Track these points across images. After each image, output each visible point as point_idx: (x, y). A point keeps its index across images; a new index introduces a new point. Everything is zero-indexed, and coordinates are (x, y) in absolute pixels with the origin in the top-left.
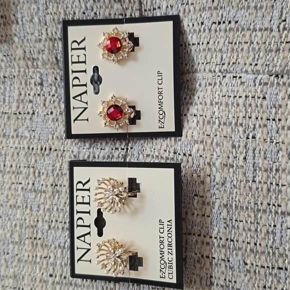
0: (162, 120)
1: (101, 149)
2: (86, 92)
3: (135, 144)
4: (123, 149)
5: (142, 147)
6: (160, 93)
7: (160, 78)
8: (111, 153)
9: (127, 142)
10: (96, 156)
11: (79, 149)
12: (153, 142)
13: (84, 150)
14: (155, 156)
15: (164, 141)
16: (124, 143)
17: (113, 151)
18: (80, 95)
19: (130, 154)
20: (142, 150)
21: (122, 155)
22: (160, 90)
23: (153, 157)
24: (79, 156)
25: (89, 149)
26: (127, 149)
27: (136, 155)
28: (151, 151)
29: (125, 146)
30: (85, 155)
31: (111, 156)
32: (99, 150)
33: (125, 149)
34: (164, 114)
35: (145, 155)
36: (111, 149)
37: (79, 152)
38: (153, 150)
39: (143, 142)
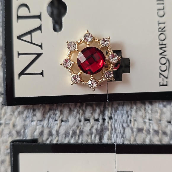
0: (165, 74)
1: (62, 121)
2: (39, 28)
3: (116, 111)
4: (97, 120)
5: (128, 117)
6: (162, 31)
7: (161, 7)
8: (78, 127)
9: (102, 109)
10: (54, 132)
11: (25, 120)
12: (145, 109)
13: (34, 123)
14: (151, 131)
15: (165, 106)
16: (98, 111)
17: (82, 123)
18: (30, 33)
19: (110, 127)
20: (129, 121)
21: (96, 130)
22: (162, 26)
23: (148, 132)
24: (24, 132)
25: (41, 121)
26: (104, 120)
27: (120, 129)
28: (145, 123)
29: (99, 115)
30: (35, 130)
31: (78, 131)
32: (59, 122)
33: (101, 120)
34: (167, 64)
35: (135, 130)
36: (77, 121)
37: (25, 127)
38: (147, 120)
39: (129, 108)
